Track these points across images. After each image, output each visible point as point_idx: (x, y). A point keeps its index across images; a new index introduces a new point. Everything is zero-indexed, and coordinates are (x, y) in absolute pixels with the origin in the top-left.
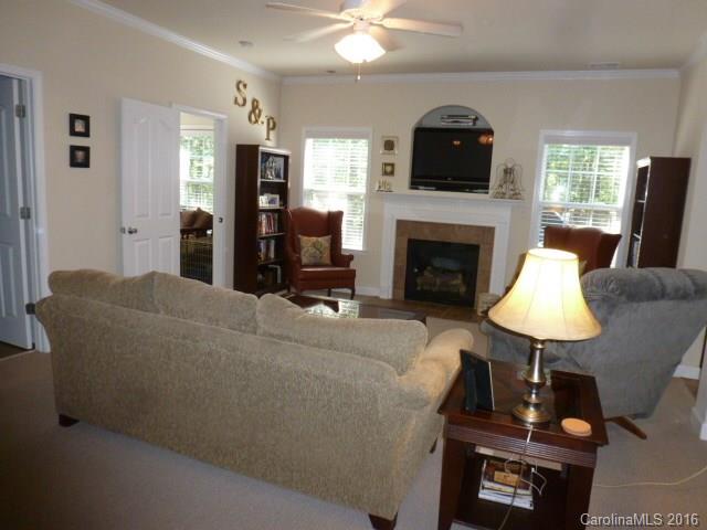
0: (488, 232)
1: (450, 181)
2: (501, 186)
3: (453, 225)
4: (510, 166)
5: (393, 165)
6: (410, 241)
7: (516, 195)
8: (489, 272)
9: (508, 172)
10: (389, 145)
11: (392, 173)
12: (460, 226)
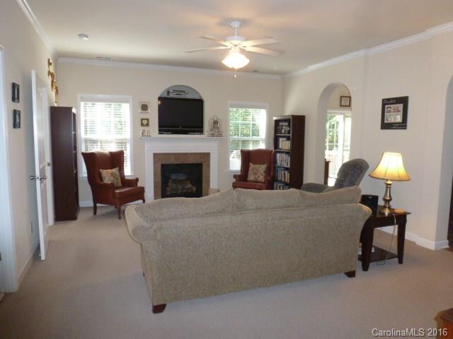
0: (207, 155)
1: (180, 128)
2: (211, 130)
3: (187, 154)
4: (215, 119)
5: (148, 120)
6: (162, 165)
7: (220, 135)
8: (209, 177)
9: (216, 123)
10: (144, 107)
11: (147, 125)
12: (191, 154)
